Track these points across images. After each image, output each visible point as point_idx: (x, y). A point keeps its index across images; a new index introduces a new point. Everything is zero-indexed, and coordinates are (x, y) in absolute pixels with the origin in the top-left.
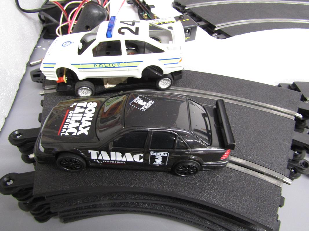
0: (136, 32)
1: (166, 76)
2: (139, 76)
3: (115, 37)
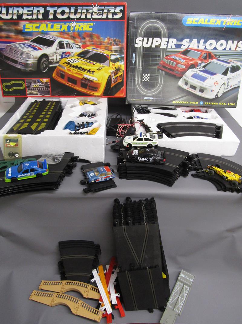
0: (147, 136)
1: (153, 147)
2: (147, 146)
3: (142, 137)
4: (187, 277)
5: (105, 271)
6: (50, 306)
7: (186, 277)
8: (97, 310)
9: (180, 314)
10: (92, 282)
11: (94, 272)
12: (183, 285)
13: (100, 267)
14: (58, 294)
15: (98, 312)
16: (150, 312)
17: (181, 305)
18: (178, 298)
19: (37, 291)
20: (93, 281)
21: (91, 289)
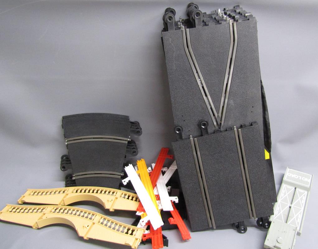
4: (299, 177)
5: (150, 168)
6: (34, 228)
7: (296, 177)
8: (132, 227)
9: (301, 232)
10: (125, 184)
11: (129, 169)
12: (294, 188)
13: (141, 163)
14: (55, 207)
15: (133, 231)
16: (239, 232)
17: (297, 217)
18: (290, 207)
19: (14, 206)
20: (125, 182)
21: (121, 197)
